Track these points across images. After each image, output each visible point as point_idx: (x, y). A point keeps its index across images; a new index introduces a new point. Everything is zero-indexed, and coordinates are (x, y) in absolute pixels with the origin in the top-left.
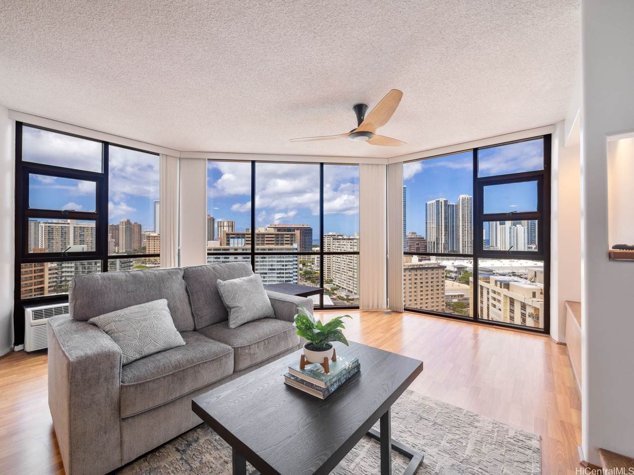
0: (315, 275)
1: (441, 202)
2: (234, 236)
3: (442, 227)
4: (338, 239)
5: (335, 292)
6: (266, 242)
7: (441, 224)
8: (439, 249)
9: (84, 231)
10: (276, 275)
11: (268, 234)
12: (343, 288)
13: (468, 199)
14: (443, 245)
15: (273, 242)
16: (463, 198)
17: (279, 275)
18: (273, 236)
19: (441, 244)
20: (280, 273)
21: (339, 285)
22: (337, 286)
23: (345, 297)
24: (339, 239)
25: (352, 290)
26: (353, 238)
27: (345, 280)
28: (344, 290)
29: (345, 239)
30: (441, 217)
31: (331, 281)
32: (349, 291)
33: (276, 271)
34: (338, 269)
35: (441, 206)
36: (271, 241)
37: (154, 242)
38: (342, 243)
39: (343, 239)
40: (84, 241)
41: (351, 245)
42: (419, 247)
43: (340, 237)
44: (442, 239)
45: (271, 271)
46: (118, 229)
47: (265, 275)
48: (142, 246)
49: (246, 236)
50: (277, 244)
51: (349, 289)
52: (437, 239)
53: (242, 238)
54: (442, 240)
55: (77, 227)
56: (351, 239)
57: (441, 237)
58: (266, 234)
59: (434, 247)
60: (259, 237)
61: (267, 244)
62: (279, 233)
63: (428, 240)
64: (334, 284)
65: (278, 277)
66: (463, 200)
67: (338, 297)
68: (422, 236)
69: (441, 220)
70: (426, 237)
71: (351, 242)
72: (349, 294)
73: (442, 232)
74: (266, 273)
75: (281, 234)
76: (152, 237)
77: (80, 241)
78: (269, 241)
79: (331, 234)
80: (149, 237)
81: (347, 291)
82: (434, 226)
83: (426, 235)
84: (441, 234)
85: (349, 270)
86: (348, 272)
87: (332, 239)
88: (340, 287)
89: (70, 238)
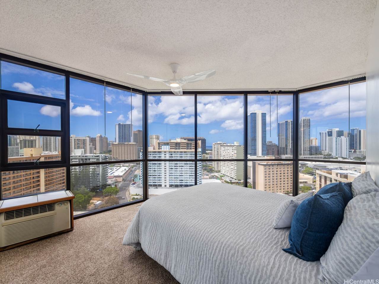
0: (210, 167)
1: (289, 122)
2: (162, 144)
3: (289, 138)
4: (223, 146)
5: (223, 178)
6: (181, 148)
7: (289, 136)
8: (287, 152)
9: (79, 141)
10: (189, 167)
11: (182, 143)
12: (227, 176)
13: (307, 120)
14: (290, 149)
15: (185, 148)
16: (304, 119)
17: (191, 167)
18: (185, 144)
19: (289, 149)
20: (191, 166)
21: (224, 174)
22: (223, 174)
23: (229, 181)
24: (225, 146)
25: (233, 177)
26: (233, 145)
27: (228, 171)
28: (228, 177)
29: (228, 146)
30: (289, 132)
31: (220, 171)
32: (231, 177)
33: (188, 165)
34: (224, 164)
35: (289, 124)
36: (184, 147)
37: (116, 147)
38: (227, 148)
39: (227, 146)
40: (79, 147)
41: (232, 150)
42: (274, 151)
43: (225, 145)
44: (289, 145)
45: (186, 165)
46: (96, 141)
47: (182, 167)
48: (108, 150)
49: (170, 144)
50: (188, 149)
51: (231, 176)
52: (286, 145)
53: (167, 145)
54: (289, 147)
55: (76, 139)
56: (232, 146)
57: (289, 144)
58: (181, 143)
59: (284, 151)
60: (177, 145)
61: (181, 149)
62: (188, 142)
63: (280, 146)
64: (221, 173)
65: (190, 169)
66: (304, 120)
67: (225, 181)
68: (276, 144)
69: (289, 134)
70: (279, 144)
71: (232, 148)
72: (231, 179)
73: (289, 141)
74: (183, 166)
75: (190, 143)
76: (115, 144)
77: (78, 147)
78: (183, 147)
79: (219, 142)
80: (113, 145)
81: (230, 177)
82: (284, 137)
83: (279, 143)
84: (289, 142)
85: (231, 165)
86: (231, 166)
87: (219, 146)
88: (225, 175)
89: (73, 145)
